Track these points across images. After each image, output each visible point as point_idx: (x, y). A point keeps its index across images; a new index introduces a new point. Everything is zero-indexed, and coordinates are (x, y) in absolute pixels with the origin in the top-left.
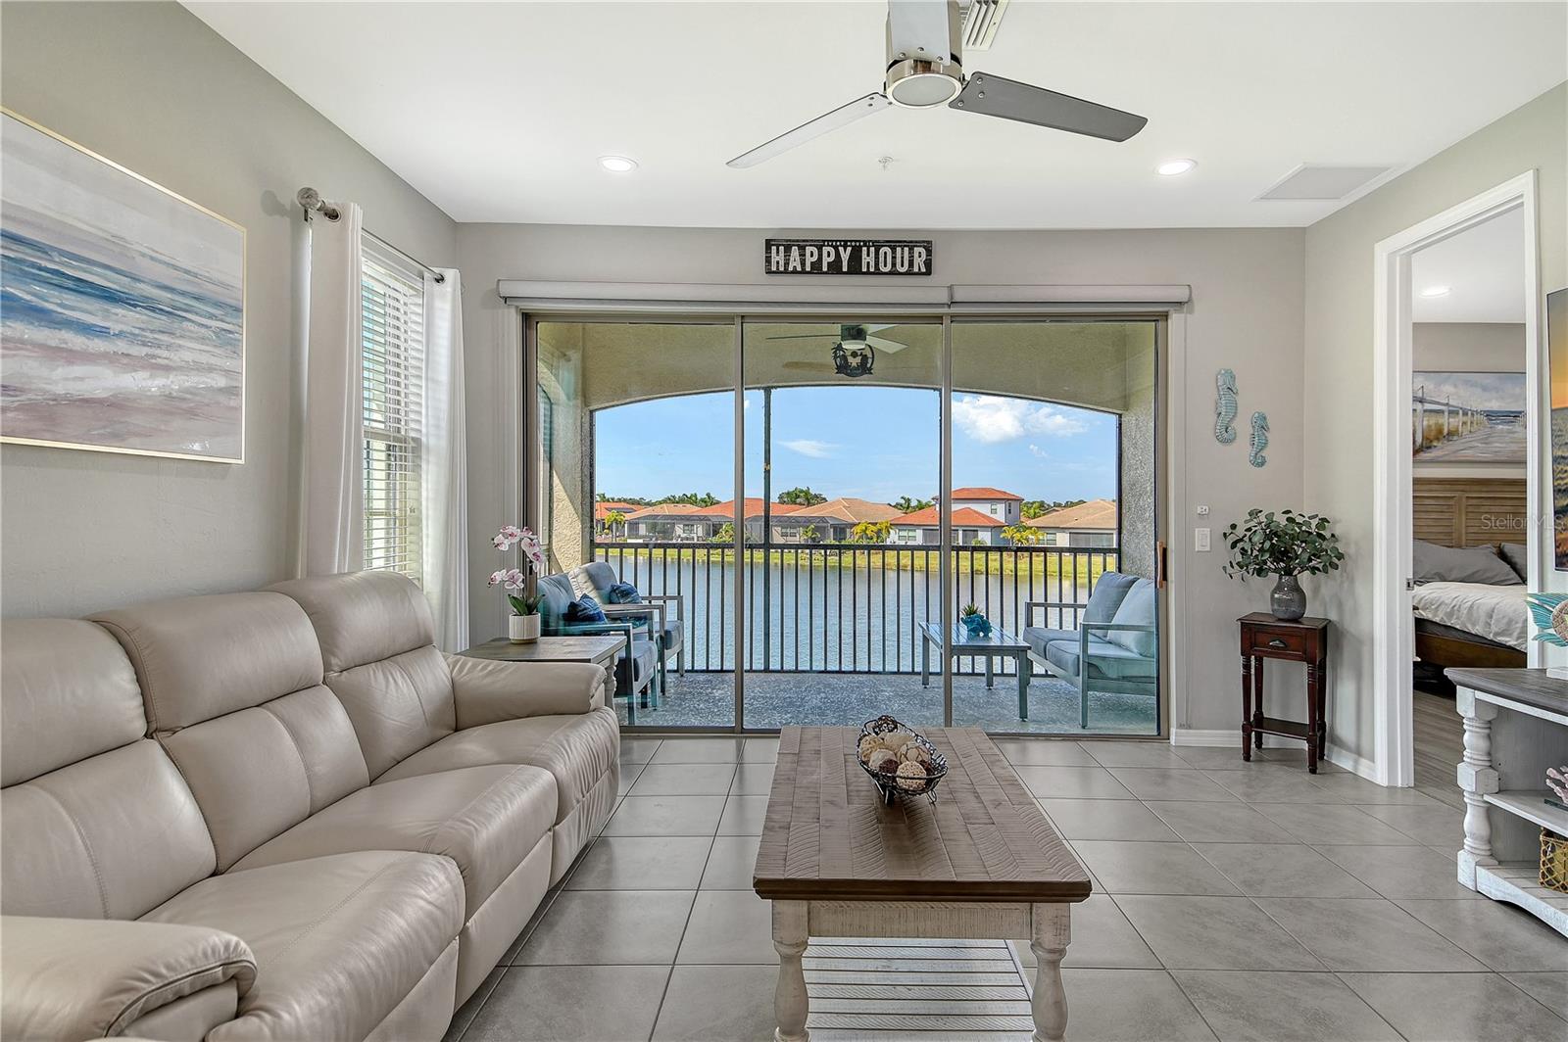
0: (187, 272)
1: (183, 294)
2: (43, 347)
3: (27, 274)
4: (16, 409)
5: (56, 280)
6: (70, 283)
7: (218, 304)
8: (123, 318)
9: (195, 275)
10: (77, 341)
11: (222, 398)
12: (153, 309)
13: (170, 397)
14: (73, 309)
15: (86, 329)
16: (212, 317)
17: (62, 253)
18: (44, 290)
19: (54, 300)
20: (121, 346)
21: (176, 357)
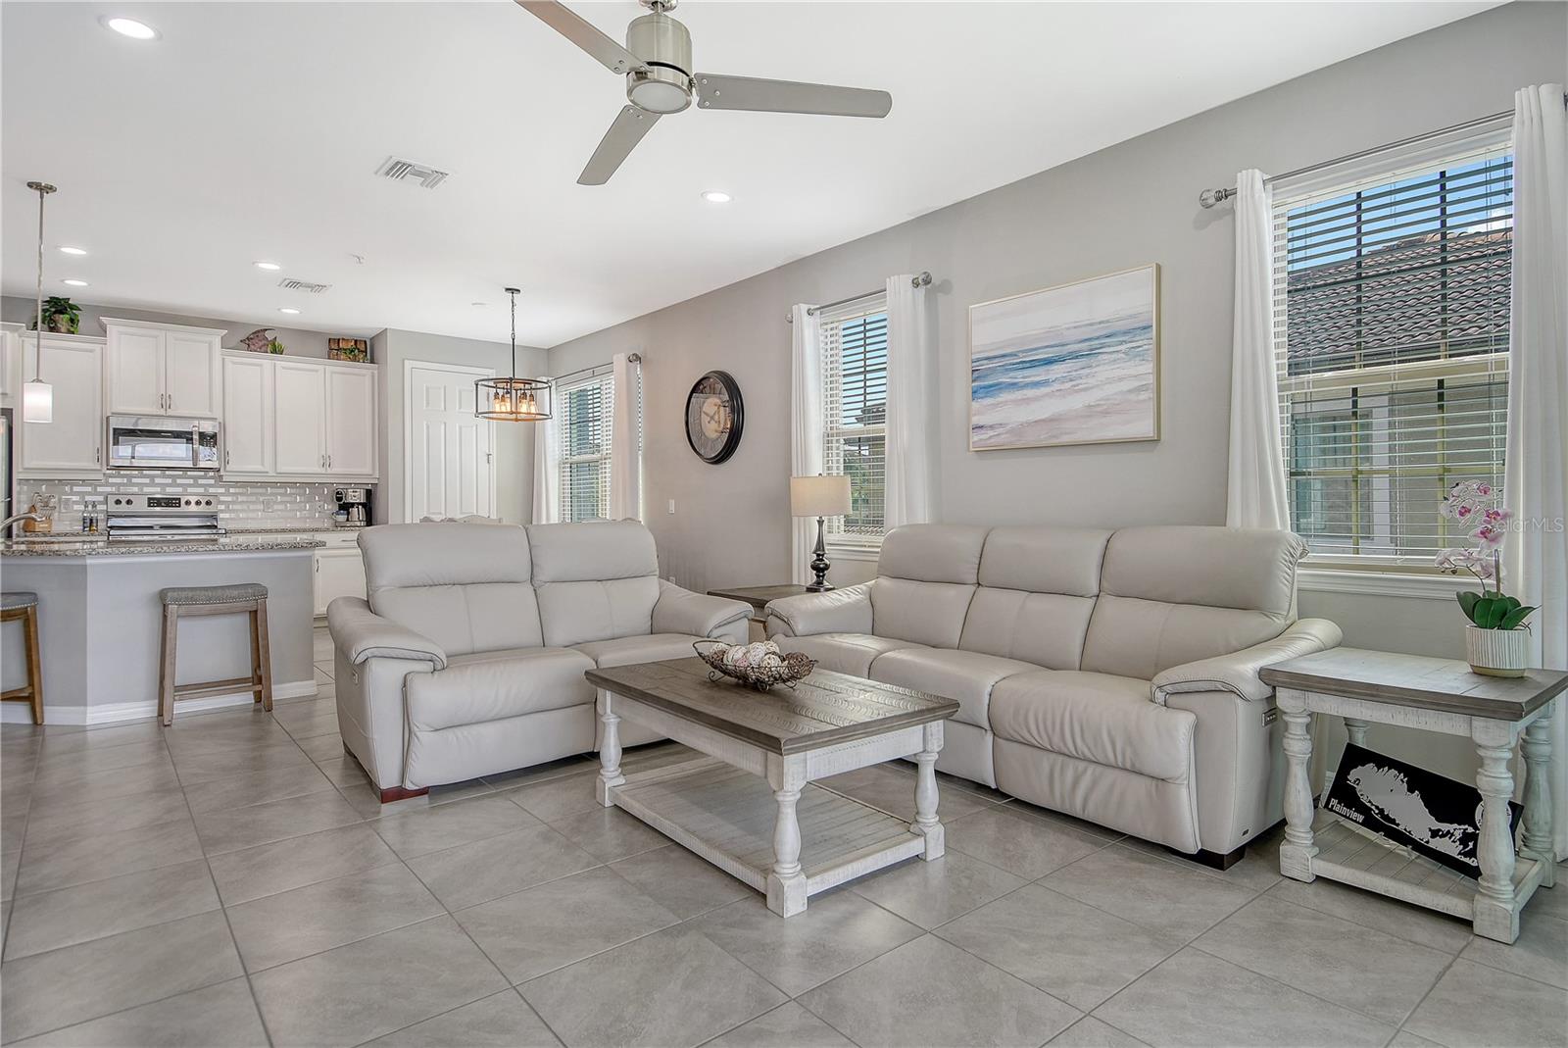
0: (1100, 323)
1: (1098, 338)
2: (1012, 401)
3: (1007, 370)
4: (1006, 433)
5: (1021, 366)
6: (1028, 365)
7: (1125, 333)
8: (1058, 370)
9: (1108, 321)
10: (1030, 393)
11: (1133, 397)
12: (1077, 357)
13: (1090, 406)
14: (1029, 377)
15: (1036, 384)
16: (1121, 343)
17: (1023, 352)
18: (1012, 374)
19: (1019, 377)
20: (1056, 386)
21: (1092, 381)
